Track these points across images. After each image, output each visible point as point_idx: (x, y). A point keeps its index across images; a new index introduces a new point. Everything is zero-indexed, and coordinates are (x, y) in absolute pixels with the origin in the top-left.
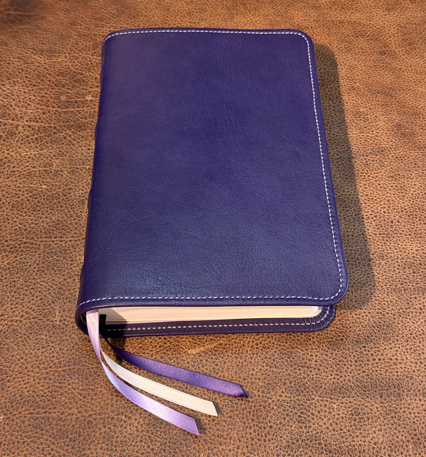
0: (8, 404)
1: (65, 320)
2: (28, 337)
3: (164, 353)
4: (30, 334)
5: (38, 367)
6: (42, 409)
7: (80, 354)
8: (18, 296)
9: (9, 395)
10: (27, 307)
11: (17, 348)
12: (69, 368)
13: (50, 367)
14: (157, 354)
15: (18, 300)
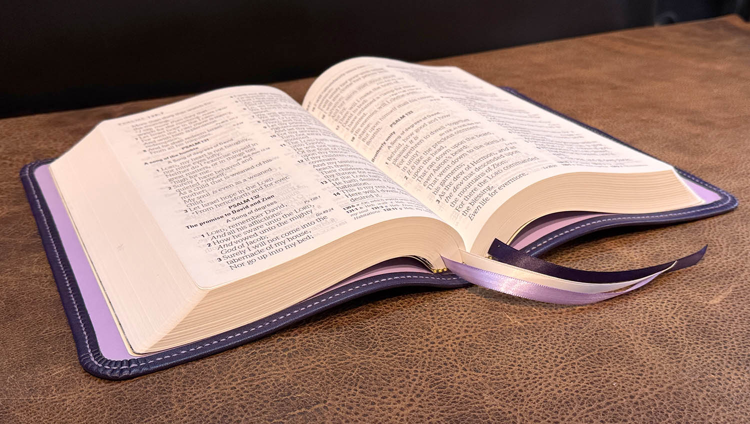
0: (546, 412)
1: (526, 320)
2: (497, 346)
3: (685, 312)
4: (495, 342)
5: (545, 367)
6: (599, 401)
7: (583, 341)
8: (439, 317)
9: (537, 404)
10: (464, 322)
11: (495, 359)
12: (585, 356)
13: (561, 362)
14: (677, 315)
15: (443, 320)
